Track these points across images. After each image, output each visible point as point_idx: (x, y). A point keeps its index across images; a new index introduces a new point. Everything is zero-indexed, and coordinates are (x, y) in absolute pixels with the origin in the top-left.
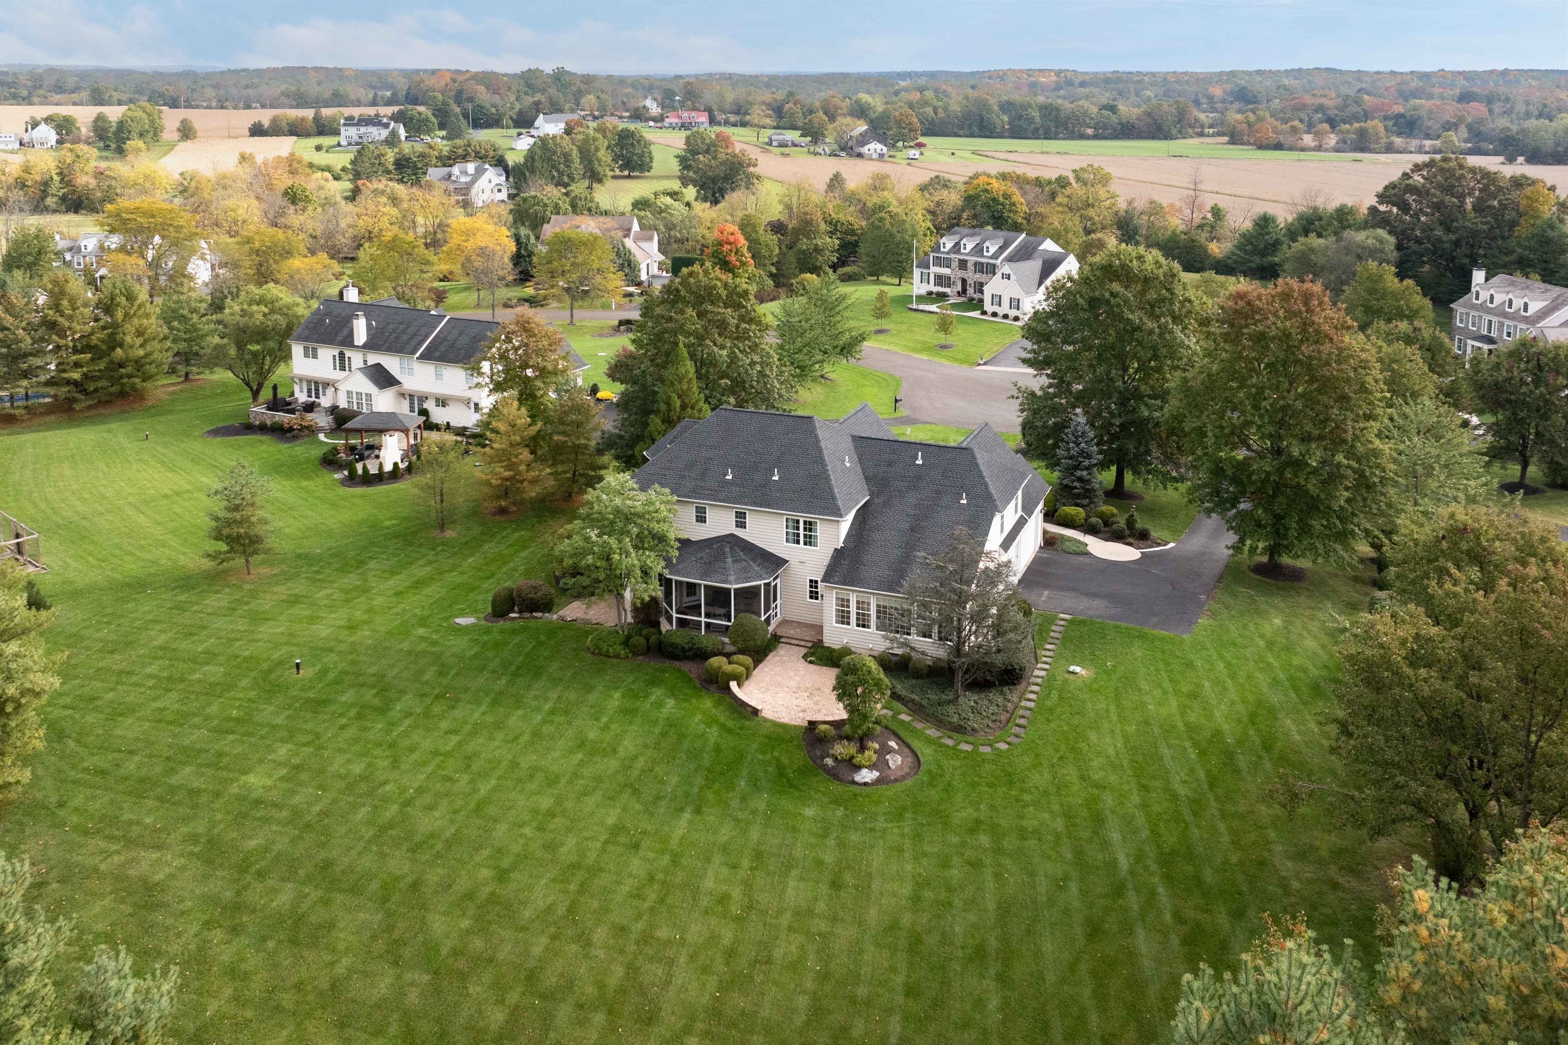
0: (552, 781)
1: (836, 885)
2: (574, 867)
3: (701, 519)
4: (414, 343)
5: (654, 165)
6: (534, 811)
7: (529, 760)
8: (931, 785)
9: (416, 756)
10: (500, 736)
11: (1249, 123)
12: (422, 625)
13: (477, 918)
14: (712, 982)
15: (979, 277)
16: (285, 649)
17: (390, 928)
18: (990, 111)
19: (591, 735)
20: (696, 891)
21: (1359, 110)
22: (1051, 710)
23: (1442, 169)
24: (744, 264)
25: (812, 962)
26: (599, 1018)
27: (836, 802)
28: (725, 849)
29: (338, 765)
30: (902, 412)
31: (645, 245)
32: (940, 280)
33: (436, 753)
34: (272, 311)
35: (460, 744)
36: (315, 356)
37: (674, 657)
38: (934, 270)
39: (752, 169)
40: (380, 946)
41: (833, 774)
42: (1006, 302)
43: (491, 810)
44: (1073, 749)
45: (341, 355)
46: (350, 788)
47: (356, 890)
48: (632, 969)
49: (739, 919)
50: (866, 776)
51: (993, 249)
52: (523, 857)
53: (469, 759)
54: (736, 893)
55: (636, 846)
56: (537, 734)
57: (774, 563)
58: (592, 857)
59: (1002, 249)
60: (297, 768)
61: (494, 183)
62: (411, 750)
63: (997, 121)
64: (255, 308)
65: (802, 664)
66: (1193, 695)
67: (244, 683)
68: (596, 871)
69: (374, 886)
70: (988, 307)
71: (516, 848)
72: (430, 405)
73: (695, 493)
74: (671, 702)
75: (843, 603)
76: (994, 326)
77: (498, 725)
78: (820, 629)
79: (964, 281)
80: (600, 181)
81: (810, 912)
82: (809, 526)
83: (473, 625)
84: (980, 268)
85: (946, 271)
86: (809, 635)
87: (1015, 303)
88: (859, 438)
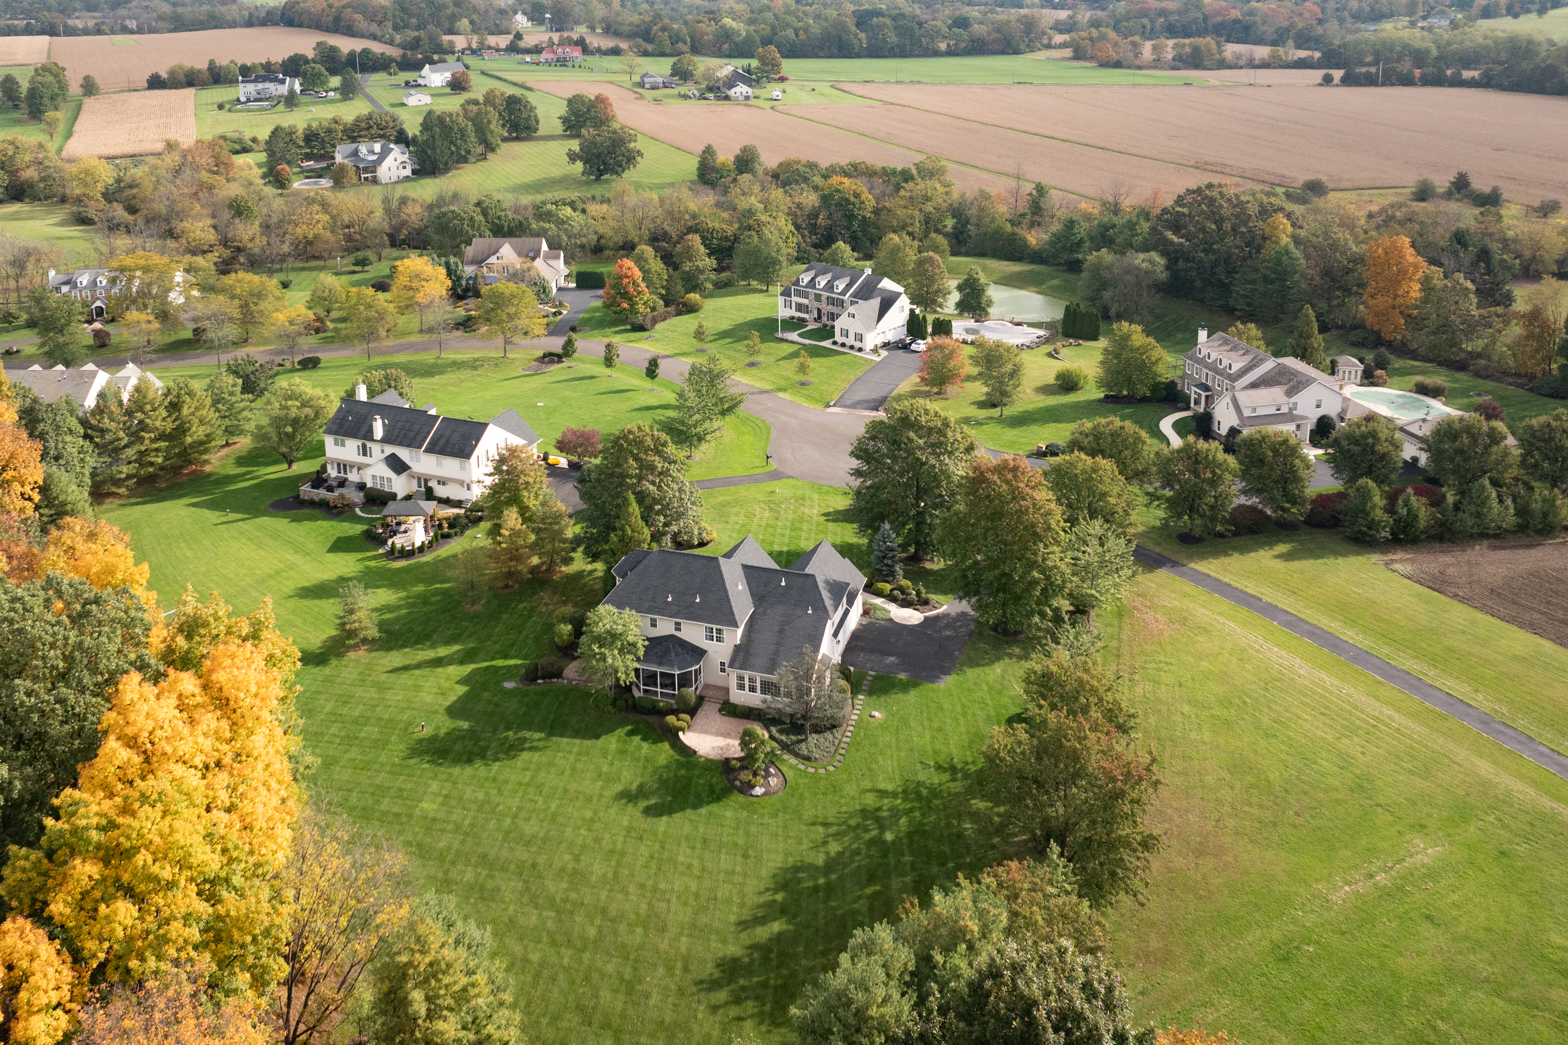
0: (589, 799)
1: (745, 856)
2: (612, 851)
3: (654, 625)
5: (540, 127)
6: (583, 819)
7: (573, 787)
8: (792, 795)
9: (509, 787)
10: (553, 770)
11: (1091, 39)
12: (485, 690)
13: (571, 882)
14: (689, 911)
15: (831, 308)
16: (409, 713)
17: (528, 889)
19: (605, 769)
20: (675, 863)
21: (1199, 15)
22: (859, 744)
24: (639, 293)
25: (736, 899)
26: (639, 930)
27: (743, 807)
28: (687, 838)
29: (468, 795)
31: (552, 262)
32: (800, 307)
33: (520, 784)
35: (532, 778)
37: (643, 713)
38: (795, 299)
40: (525, 899)
41: (742, 792)
42: (852, 336)
43: (561, 819)
44: (869, 769)
45: (364, 446)
46: (480, 808)
47: (504, 869)
48: (650, 905)
49: (699, 877)
50: (758, 791)
51: (841, 287)
52: (584, 847)
53: (540, 786)
54: (696, 863)
55: (641, 838)
56: (574, 769)
57: (699, 653)
58: (619, 846)
59: (849, 286)
60: (446, 797)
62: (507, 782)
63: (855, 41)
65: (718, 716)
66: (940, 730)
67: (393, 738)
68: (623, 853)
69: (513, 867)
70: (838, 338)
71: (579, 841)
72: (432, 484)
73: (649, 610)
74: (645, 745)
75: (741, 678)
76: (842, 357)
77: (551, 764)
78: (727, 690)
79: (819, 310)
80: (493, 150)
81: (733, 872)
82: (719, 631)
83: (516, 689)
84: (831, 301)
85: (805, 301)
86: (720, 695)
87: (860, 337)
88: (745, 567)
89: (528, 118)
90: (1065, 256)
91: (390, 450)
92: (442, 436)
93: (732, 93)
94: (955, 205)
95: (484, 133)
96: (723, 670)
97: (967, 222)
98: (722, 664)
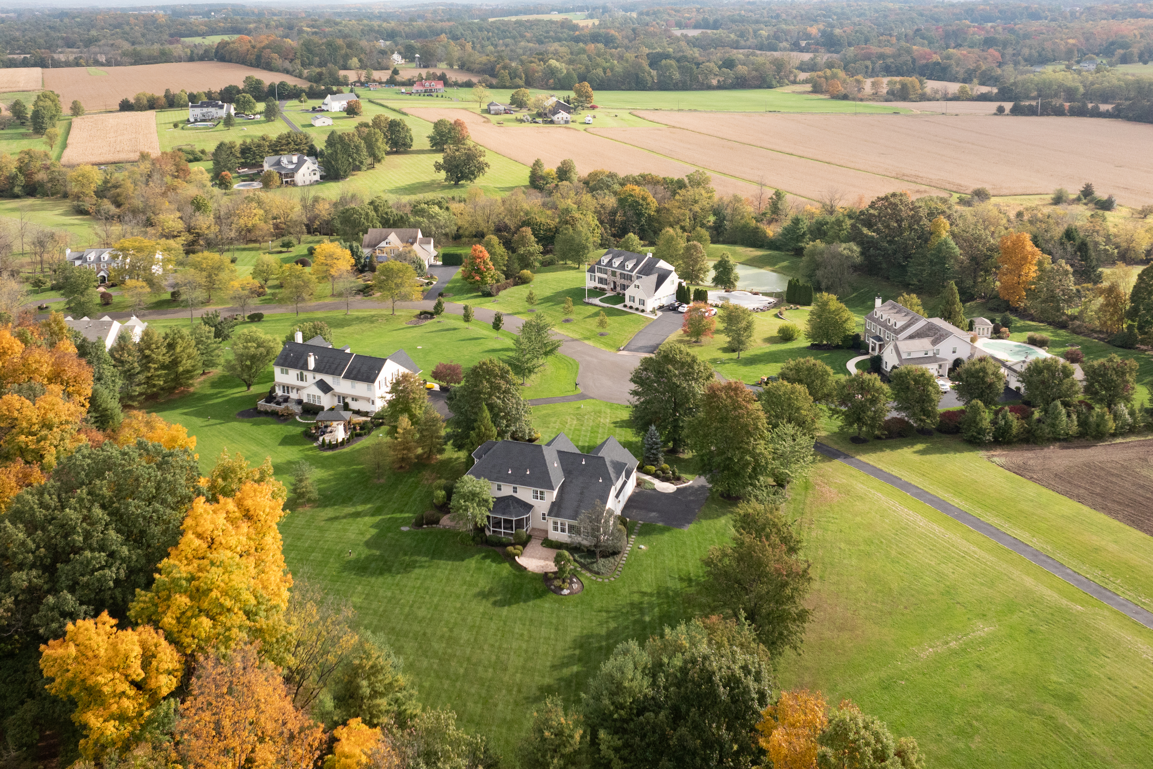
0: (458, 597)
1: (557, 629)
2: (473, 626)
3: (499, 489)
4: (339, 369)
5: (413, 143)
6: (455, 608)
7: (448, 589)
8: (587, 594)
9: (407, 589)
10: (435, 580)
11: (826, 78)
12: (389, 532)
13: (447, 643)
14: (522, 659)
15: (623, 281)
16: (340, 545)
17: (421, 647)
18: (643, 71)
19: (468, 579)
20: (513, 633)
21: (909, 58)
22: (630, 564)
24: (488, 269)
25: (550, 652)
26: (491, 670)
27: (555, 601)
28: (521, 619)
29: (381, 592)
30: (580, 390)
31: (425, 246)
32: (601, 281)
33: (414, 587)
34: (259, 346)
35: (422, 584)
36: (287, 373)
37: (492, 545)
38: (598, 274)
40: (420, 652)
41: (554, 592)
42: (637, 301)
43: (440, 608)
45: (302, 374)
46: (389, 601)
47: (406, 635)
48: (498, 657)
49: (528, 641)
50: (566, 592)
51: (630, 267)
52: (456, 624)
53: (427, 590)
54: (526, 633)
55: (491, 619)
56: (448, 579)
57: (529, 507)
58: (477, 624)
59: (636, 266)
60: (367, 595)
61: (311, 169)
62: (405, 586)
63: (648, 78)
65: (540, 548)
67: (331, 560)
68: (480, 627)
69: (411, 635)
70: (627, 302)
71: (452, 621)
72: (348, 400)
73: (497, 480)
74: (494, 565)
75: (555, 523)
76: (630, 316)
77: (433, 576)
78: (546, 532)
79: (615, 283)
80: (379, 161)
81: (549, 638)
82: (542, 493)
83: (409, 531)
84: (623, 276)
85: (604, 276)
86: (543, 535)
87: (642, 302)
88: (560, 452)
89: (405, 137)
90: (792, 245)
91: (319, 377)
92: (355, 367)
93: (555, 118)
94: (716, 206)
95: (372, 149)
96: (544, 519)
97: (724, 219)
98: (544, 514)
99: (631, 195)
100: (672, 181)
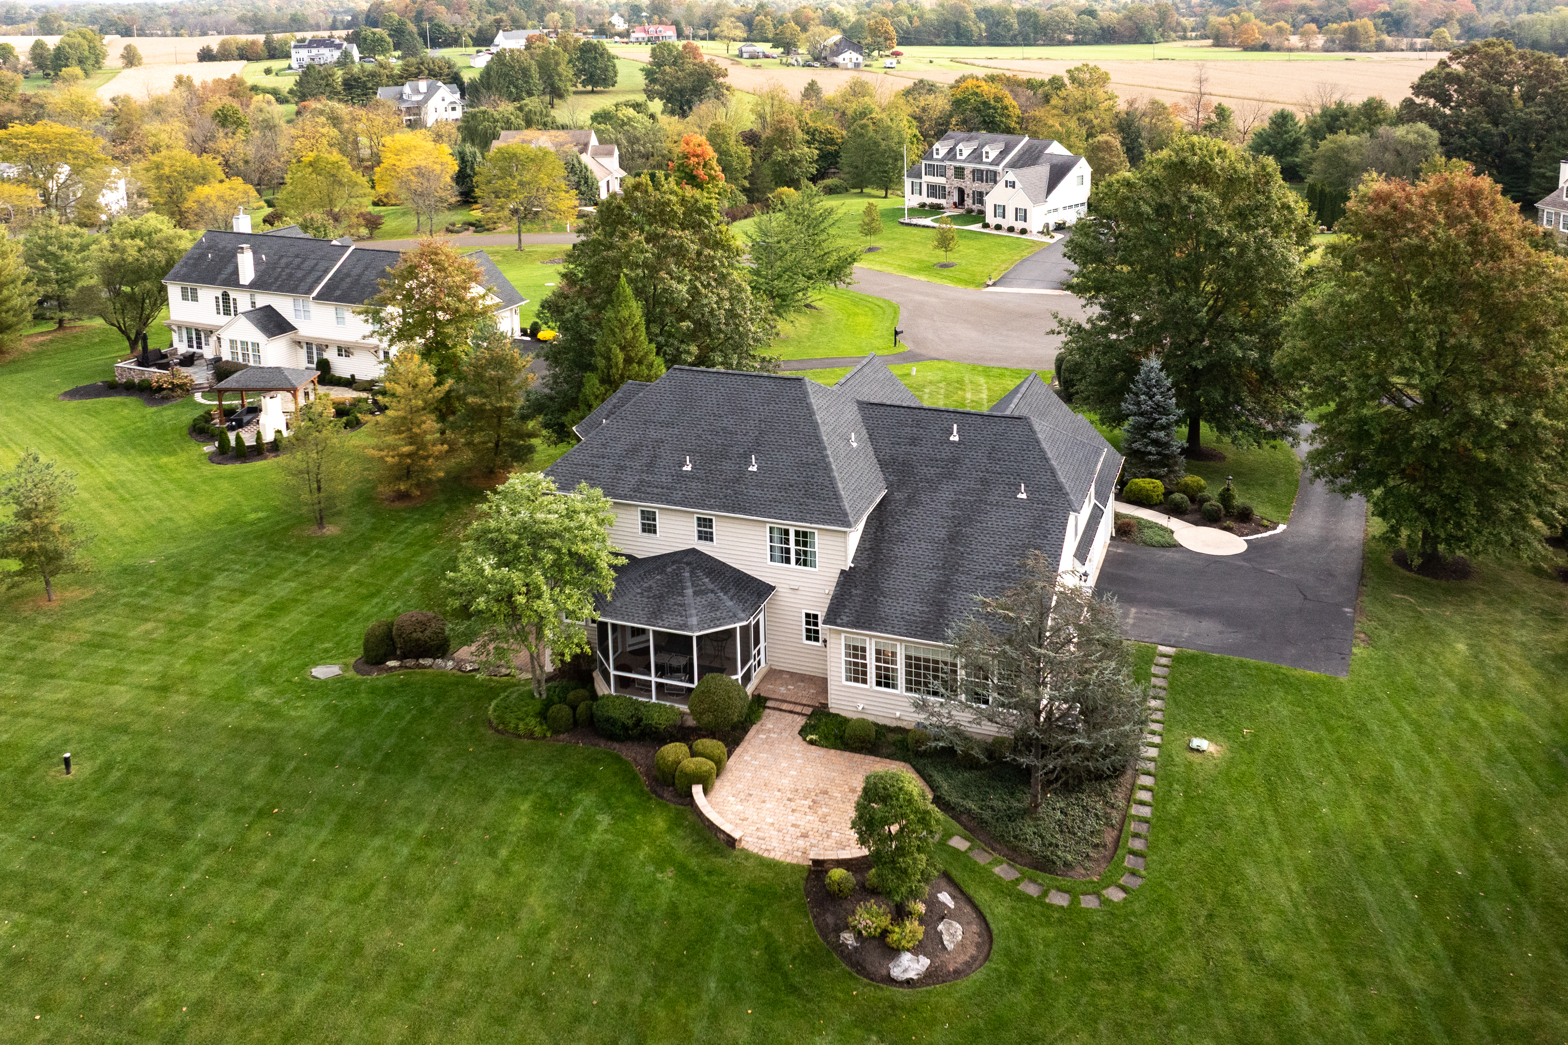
0: (411, 984)
3: (649, 528)
4: (309, 280)
5: (619, 79)
7: (379, 938)
8: (1014, 980)
9: (206, 933)
10: (341, 888)
11: (1232, 24)
12: (263, 682)
15: (978, 186)
16: (61, 729)
18: (966, 18)
19: (481, 887)
21: (1344, 9)
22: (1178, 822)
23: (1487, 54)
24: (713, 178)
29: (82, 953)
30: (905, 346)
31: (604, 160)
32: (934, 190)
33: (239, 927)
34: (150, 245)
35: (278, 907)
36: (195, 299)
37: (612, 737)
38: (927, 179)
39: (721, 80)
41: (855, 963)
42: (1010, 213)
44: (1225, 898)
45: (225, 296)
50: (910, 966)
51: (993, 154)
53: (288, 937)
56: (398, 885)
57: (754, 591)
59: (1003, 154)
61: (447, 101)
62: (202, 920)
63: (974, 28)
64: (128, 242)
65: (798, 747)
66: (1382, 787)
70: (990, 219)
72: (331, 355)
73: (639, 492)
74: (604, 819)
75: (857, 651)
76: (998, 240)
77: (343, 868)
78: (821, 683)
79: (961, 192)
80: (561, 96)
82: (803, 538)
83: (337, 679)
84: (978, 175)
85: (940, 180)
86: (807, 695)
87: (1022, 214)
88: (866, 407)
89: (605, 70)
91: (263, 300)
92: (348, 275)
93: (839, 60)
95: (550, 77)
96: (813, 635)
98: (811, 619)
99: (976, 94)
100: (1042, 84)
